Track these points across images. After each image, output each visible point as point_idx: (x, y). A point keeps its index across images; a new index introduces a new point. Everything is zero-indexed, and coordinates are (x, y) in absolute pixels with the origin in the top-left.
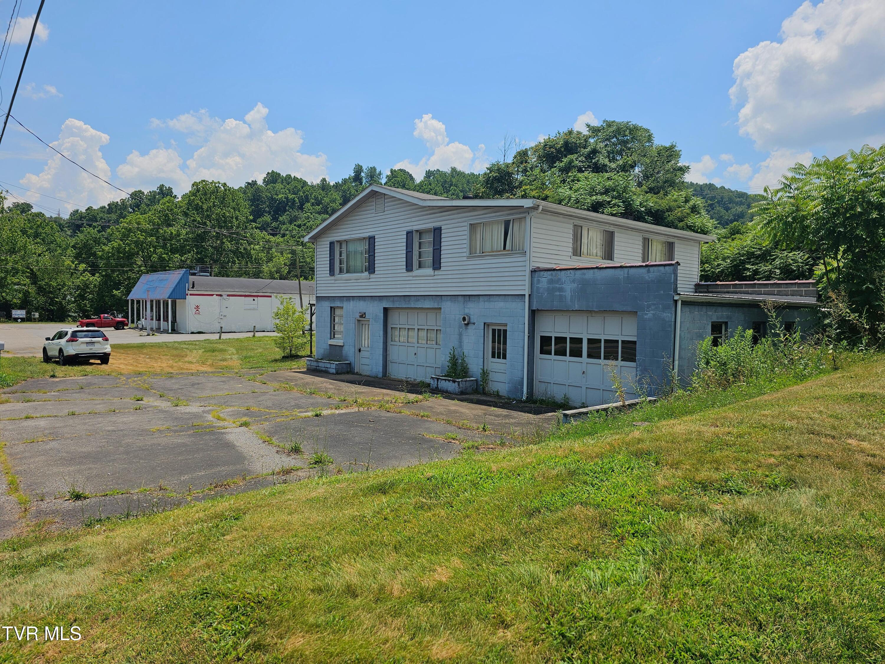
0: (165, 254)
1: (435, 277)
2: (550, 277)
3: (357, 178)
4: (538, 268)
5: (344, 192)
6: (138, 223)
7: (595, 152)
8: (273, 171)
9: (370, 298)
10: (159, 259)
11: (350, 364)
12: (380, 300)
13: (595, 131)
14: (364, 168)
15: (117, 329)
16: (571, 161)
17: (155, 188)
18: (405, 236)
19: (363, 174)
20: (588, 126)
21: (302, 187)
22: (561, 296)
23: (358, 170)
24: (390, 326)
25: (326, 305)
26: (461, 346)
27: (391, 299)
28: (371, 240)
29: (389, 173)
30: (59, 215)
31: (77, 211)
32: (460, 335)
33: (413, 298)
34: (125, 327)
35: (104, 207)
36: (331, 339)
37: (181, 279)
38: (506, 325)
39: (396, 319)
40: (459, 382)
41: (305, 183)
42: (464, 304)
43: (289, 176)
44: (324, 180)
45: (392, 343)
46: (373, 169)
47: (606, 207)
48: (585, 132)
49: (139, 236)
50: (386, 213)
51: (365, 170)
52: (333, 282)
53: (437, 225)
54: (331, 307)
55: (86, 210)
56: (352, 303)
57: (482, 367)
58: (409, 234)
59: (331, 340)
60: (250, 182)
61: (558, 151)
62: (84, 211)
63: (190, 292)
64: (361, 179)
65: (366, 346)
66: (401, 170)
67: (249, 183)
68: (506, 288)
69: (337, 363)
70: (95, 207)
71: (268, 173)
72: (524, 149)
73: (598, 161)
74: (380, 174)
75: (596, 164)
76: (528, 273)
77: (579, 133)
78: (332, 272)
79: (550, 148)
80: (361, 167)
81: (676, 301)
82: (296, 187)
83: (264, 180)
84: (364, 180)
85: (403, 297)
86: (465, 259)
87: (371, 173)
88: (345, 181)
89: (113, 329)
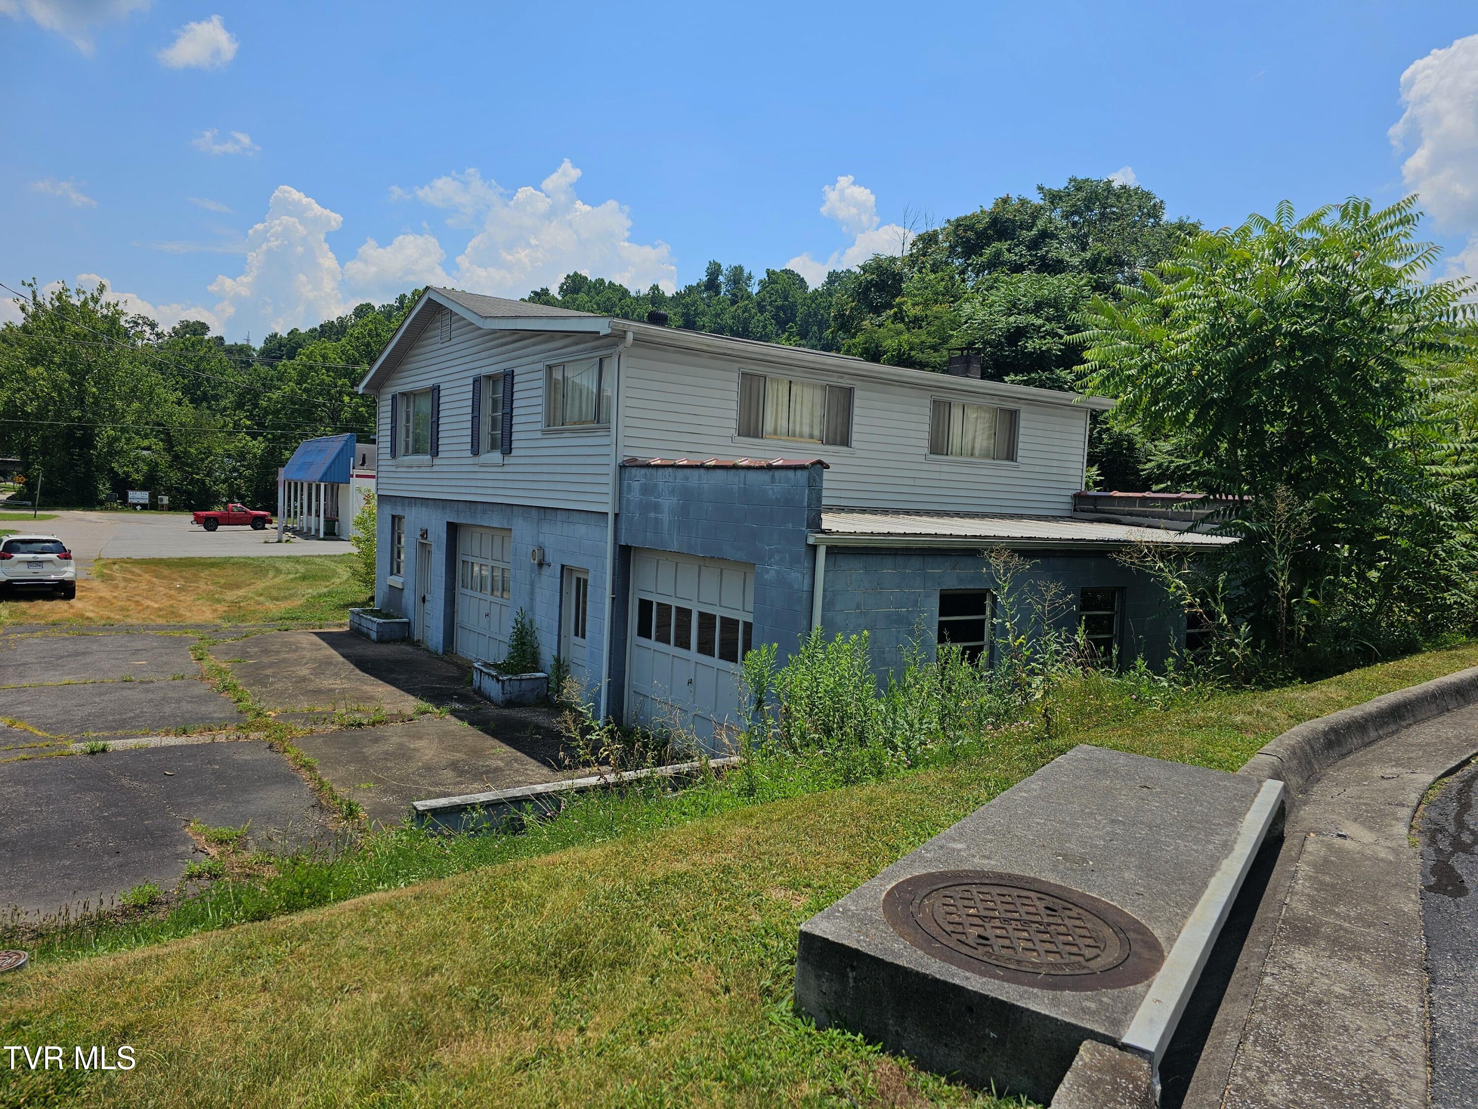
0: (363, 406)
1: (506, 469)
2: (643, 480)
3: (712, 284)
4: (634, 459)
5: (686, 306)
6: (325, 357)
7: (1045, 235)
8: (576, 274)
9: (433, 502)
10: (353, 414)
11: (409, 623)
12: (444, 508)
13: (1054, 198)
14: (724, 268)
15: (255, 528)
16: (998, 254)
17: (392, 301)
18: (471, 387)
19: (721, 278)
20: (1040, 188)
21: (620, 300)
22: (656, 519)
23: (714, 271)
24: (460, 558)
25: (388, 511)
26: (532, 608)
27: (456, 507)
28: (435, 391)
29: (765, 276)
30: (248, 340)
31: (276, 335)
32: (532, 585)
33: (479, 507)
34: (267, 526)
35: (316, 330)
36: (392, 574)
37: (342, 449)
38: (587, 571)
39: (469, 547)
40: (503, 682)
41: (625, 293)
42: (537, 524)
43: (601, 281)
44: (655, 288)
45: (464, 591)
46: (738, 270)
47: (1032, 338)
48: (1037, 199)
49: (325, 377)
50: (453, 341)
51: (724, 272)
52: (393, 469)
53: (507, 365)
54: (393, 517)
55: (289, 334)
56: (414, 511)
57: (555, 653)
58: (477, 381)
59: (393, 577)
60: (539, 290)
61: (981, 235)
62: (285, 335)
63: (356, 472)
64: (719, 286)
66: (786, 271)
67: (536, 293)
68: (589, 497)
69: (381, 621)
70: (303, 330)
71: (568, 276)
72: (930, 230)
73: (1047, 252)
74: (750, 277)
75: (1043, 258)
76: (611, 470)
77: (1023, 202)
78: (394, 454)
79: (965, 231)
80: (720, 266)
81: (814, 548)
82: (609, 299)
83: (561, 288)
84: (723, 289)
85: (468, 504)
86: (539, 435)
87: (734, 275)
88: (690, 289)
89: (249, 527)
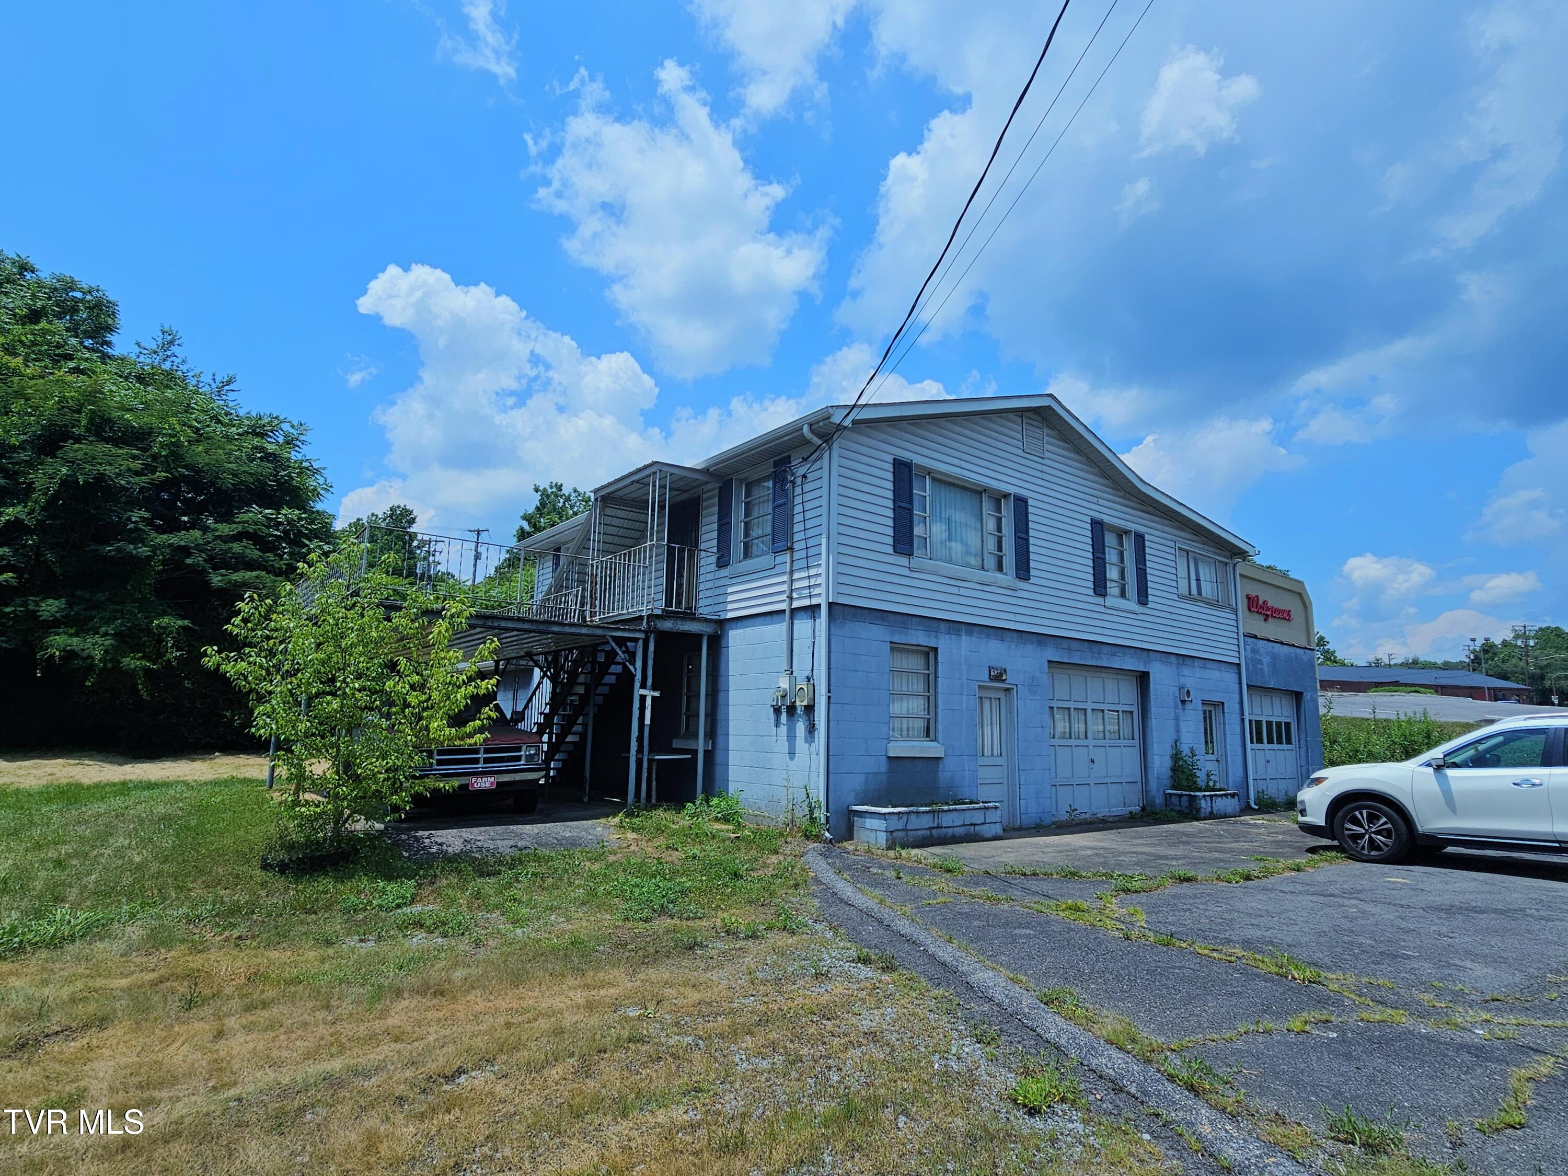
1: (1139, 617)
2: (1252, 645)
9: (1015, 635)
12: (1040, 644)
18: (1088, 526)
22: (1261, 669)
25: (875, 636)
26: (1179, 738)
27: (1065, 643)
38: (1220, 704)
42: (1178, 668)
52: (902, 571)
56: (965, 642)
58: (1096, 525)
65: (996, 751)
68: (1223, 652)
76: (1240, 636)
85: (1086, 644)
